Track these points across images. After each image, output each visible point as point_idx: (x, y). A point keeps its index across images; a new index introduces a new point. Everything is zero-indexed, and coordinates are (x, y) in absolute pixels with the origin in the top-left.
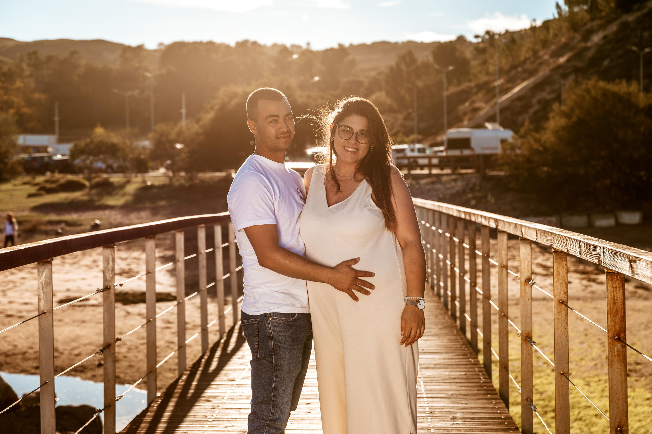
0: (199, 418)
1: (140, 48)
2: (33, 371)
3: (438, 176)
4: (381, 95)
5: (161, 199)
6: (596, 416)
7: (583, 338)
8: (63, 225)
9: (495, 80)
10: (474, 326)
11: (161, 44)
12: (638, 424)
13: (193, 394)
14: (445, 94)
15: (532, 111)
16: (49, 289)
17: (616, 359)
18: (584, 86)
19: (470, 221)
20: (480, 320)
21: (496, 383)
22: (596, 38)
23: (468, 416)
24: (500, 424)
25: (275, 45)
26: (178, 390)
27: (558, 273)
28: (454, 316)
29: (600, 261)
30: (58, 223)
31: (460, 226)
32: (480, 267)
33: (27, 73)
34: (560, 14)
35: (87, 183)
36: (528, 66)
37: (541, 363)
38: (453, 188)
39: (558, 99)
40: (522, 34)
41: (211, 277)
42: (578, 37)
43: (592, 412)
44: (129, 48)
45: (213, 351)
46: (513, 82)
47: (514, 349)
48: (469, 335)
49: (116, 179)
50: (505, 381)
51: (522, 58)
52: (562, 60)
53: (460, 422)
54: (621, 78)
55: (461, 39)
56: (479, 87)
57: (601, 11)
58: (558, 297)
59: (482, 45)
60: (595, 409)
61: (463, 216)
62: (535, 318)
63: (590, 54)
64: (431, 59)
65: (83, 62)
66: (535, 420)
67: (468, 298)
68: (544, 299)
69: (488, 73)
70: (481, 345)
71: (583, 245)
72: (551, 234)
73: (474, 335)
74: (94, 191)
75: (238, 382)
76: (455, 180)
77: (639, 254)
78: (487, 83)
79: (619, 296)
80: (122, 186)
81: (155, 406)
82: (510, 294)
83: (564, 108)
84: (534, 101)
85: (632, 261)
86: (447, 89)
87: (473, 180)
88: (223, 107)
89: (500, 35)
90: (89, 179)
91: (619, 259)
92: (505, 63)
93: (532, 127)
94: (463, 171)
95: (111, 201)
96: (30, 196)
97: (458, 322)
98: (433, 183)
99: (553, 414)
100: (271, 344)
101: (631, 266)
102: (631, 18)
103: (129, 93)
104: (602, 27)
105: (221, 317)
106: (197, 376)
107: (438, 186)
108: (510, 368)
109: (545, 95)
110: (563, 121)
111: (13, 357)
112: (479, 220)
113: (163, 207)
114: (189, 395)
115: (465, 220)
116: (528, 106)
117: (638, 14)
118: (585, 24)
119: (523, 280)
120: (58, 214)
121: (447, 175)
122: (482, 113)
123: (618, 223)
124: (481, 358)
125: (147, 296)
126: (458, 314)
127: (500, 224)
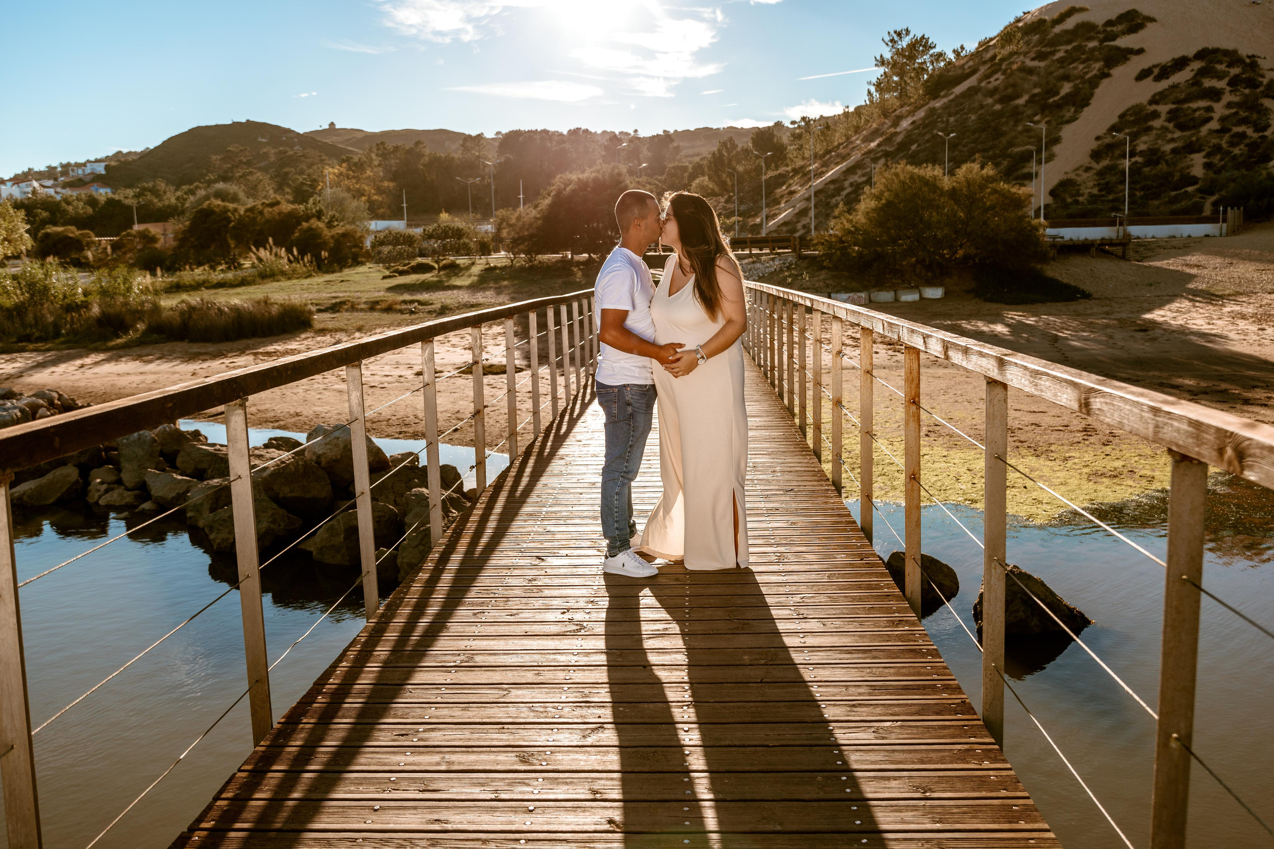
0: (556, 472)
1: (480, 136)
2: (397, 436)
3: (758, 255)
4: (704, 180)
5: (504, 279)
6: (898, 471)
7: (888, 403)
8: (416, 304)
9: (810, 165)
10: (791, 392)
11: (498, 133)
12: (935, 478)
13: (549, 453)
14: (764, 178)
15: (844, 193)
16: (431, 364)
17: (911, 419)
18: (893, 170)
19: (789, 300)
20: (796, 387)
21: (810, 442)
22: (905, 124)
23: (786, 469)
24: (814, 476)
25: (604, 132)
26: (536, 450)
27: (865, 347)
28: (773, 384)
29: (899, 337)
30: (412, 302)
31: (779, 303)
32: (796, 339)
33: (376, 163)
34: (871, 101)
35: (436, 266)
36: (841, 150)
37: (849, 426)
38: (771, 266)
39: (869, 182)
40: (835, 119)
41: (559, 351)
42: (888, 122)
43: (894, 468)
44: (470, 136)
45: (562, 416)
46: (826, 165)
47: (825, 413)
48: (786, 401)
49: (462, 261)
50: (818, 440)
51: (836, 143)
52: (873, 145)
53: (779, 474)
54: (927, 161)
55: (778, 125)
56: (796, 171)
57: (910, 98)
58: (864, 368)
59: (798, 131)
60: (898, 465)
61: (782, 295)
62: (845, 385)
63: (899, 139)
64: (751, 145)
65: (427, 151)
66: (843, 476)
67: (785, 367)
68: (854, 368)
69: (804, 158)
70: (797, 410)
71: (886, 325)
72: (859, 313)
73: (791, 401)
74: (442, 273)
75: (584, 442)
76: (773, 259)
77: (932, 332)
78: (802, 167)
79: (915, 366)
80: (468, 268)
81: (517, 463)
82: (823, 363)
83: (873, 191)
84: (847, 184)
85: (925, 337)
86: (765, 174)
87: (790, 259)
88: (559, 193)
89: (815, 121)
90: (437, 262)
91: (915, 335)
92: (820, 149)
93: (845, 209)
94: (779, 251)
95: (458, 282)
96: (384, 278)
97: (777, 389)
98: (754, 262)
99: (859, 470)
100: (630, 409)
101: (925, 342)
102: (938, 104)
103: (471, 181)
104: (911, 113)
105: (567, 386)
106: (551, 438)
107: (758, 265)
108: (823, 430)
109: (857, 178)
110: (873, 204)
111: (378, 423)
112: (796, 299)
113: (506, 287)
114: (546, 454)
115: (783, 299)
116: (842, 189)
117: (945, 100)
118: (895, 110)
119: (835, 352)
120: (412, 295)
121: (766, 254)
122: (798, 196)
123: (922, 298)
124: (797, 421)
125: (508, 369)
126: (776, 382)
127: (815, 303)
